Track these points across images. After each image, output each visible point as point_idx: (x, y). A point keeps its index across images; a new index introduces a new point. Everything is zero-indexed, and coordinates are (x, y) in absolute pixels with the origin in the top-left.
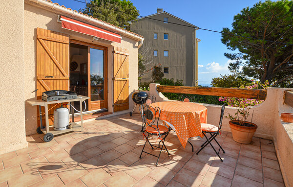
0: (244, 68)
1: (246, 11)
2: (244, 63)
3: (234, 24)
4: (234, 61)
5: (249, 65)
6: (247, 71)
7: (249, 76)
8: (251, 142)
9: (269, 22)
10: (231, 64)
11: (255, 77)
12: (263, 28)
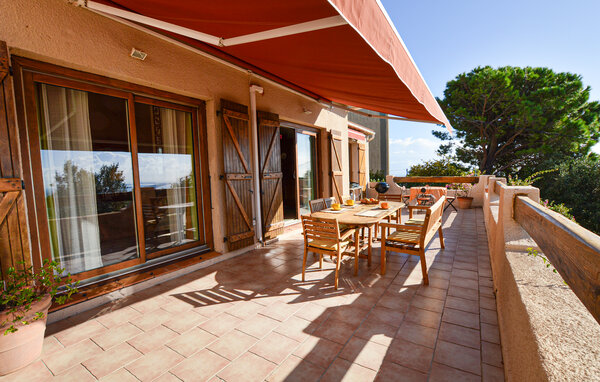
0: (459, 151)
1: (461, 77)
2: (458, 143)
3: (446, 92)
4: (445, 143)
5: (465, 146)
6: (462, 155)
7: (465, 162)
8: (470, 207)
9: (488, 96)
10: (442, 147)
11: (472, 163)
12: (482, 102)
